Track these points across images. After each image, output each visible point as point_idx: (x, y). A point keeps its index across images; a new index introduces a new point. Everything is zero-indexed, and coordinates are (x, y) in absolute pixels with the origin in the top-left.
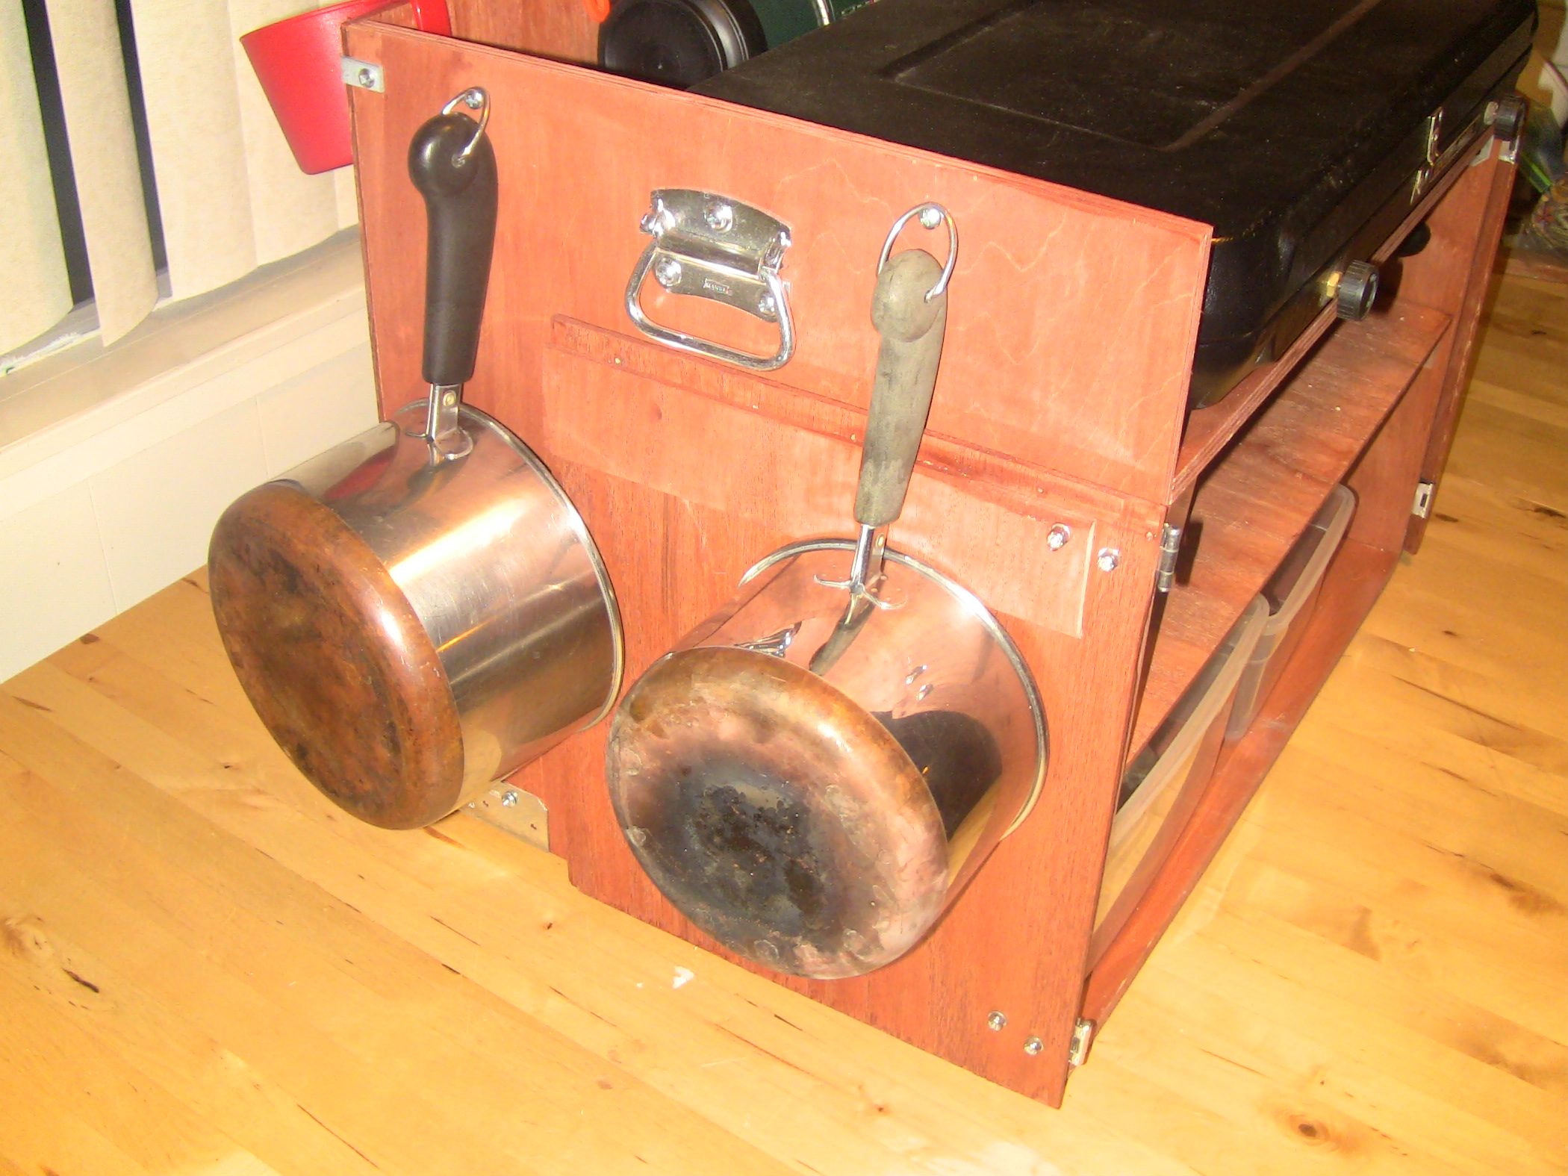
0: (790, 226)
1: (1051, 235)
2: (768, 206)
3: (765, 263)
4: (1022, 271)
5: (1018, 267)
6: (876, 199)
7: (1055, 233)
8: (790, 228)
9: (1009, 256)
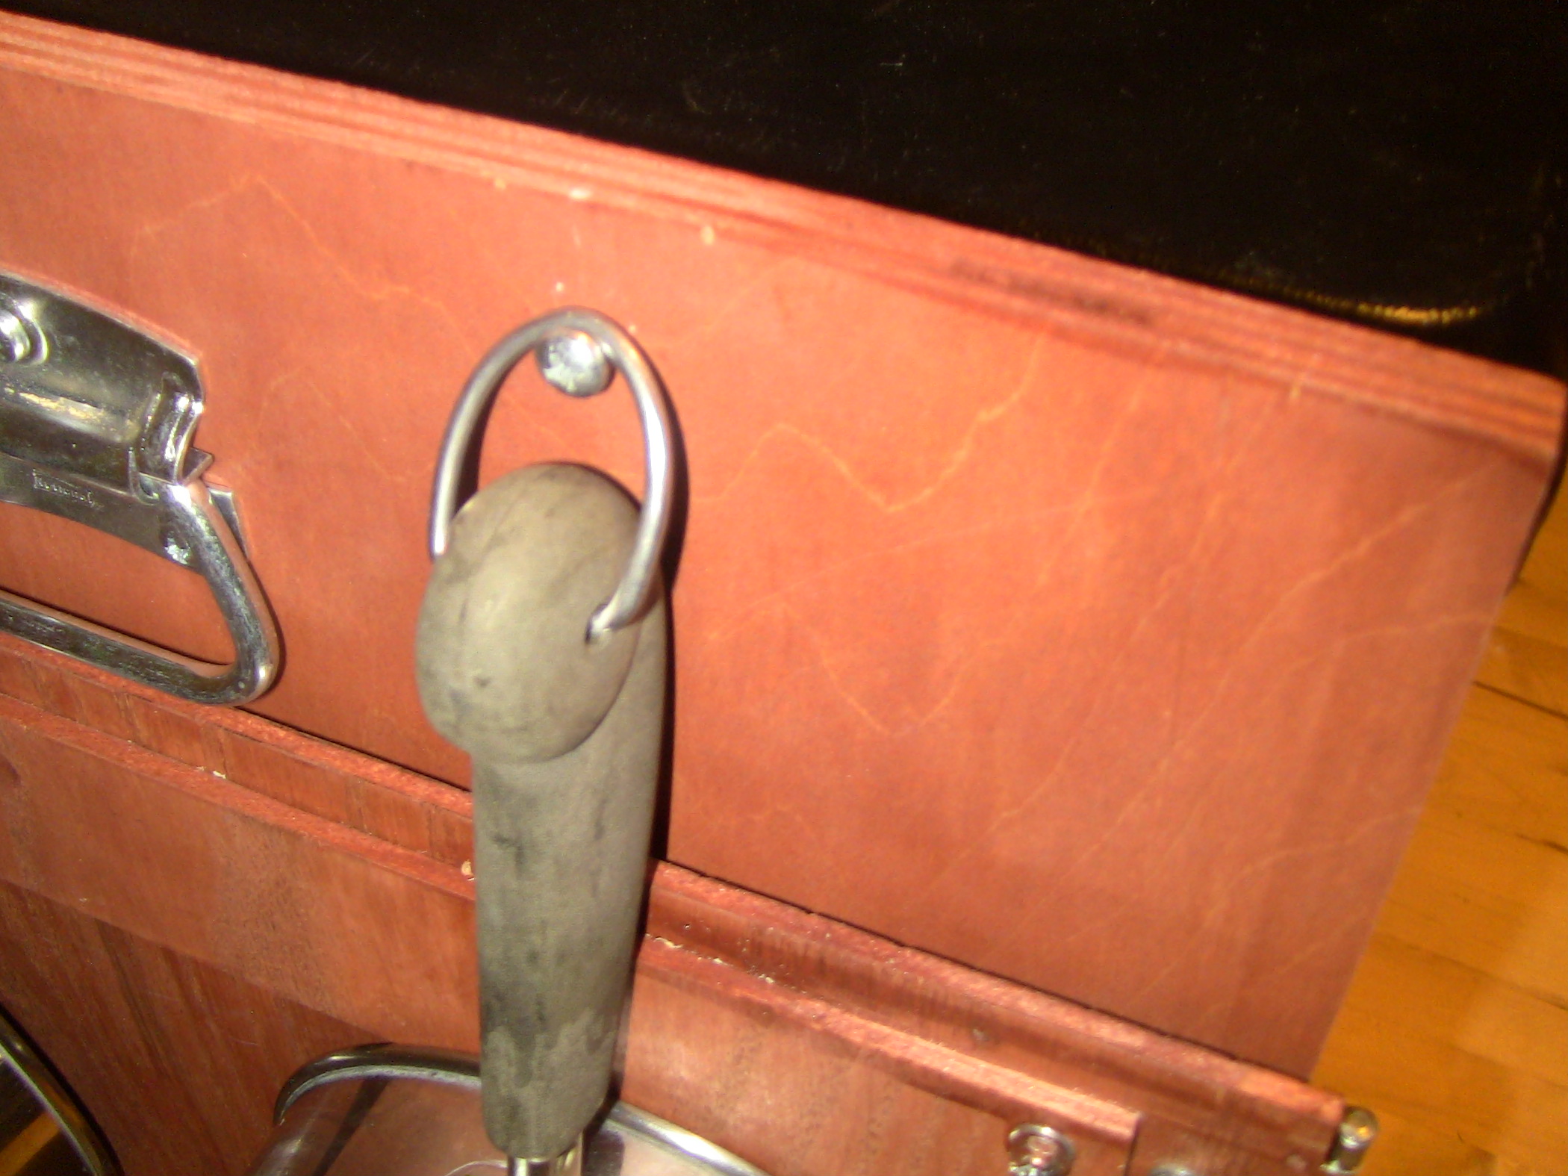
0: (192, 353)
1: (984, 416)
2: (123, 300)
3: (143, 466)
4: (892, 509)
5: (876, 498)
6: (405, 290)
7: (998, 411)
8: (192, 362)
9: (843, 467)
